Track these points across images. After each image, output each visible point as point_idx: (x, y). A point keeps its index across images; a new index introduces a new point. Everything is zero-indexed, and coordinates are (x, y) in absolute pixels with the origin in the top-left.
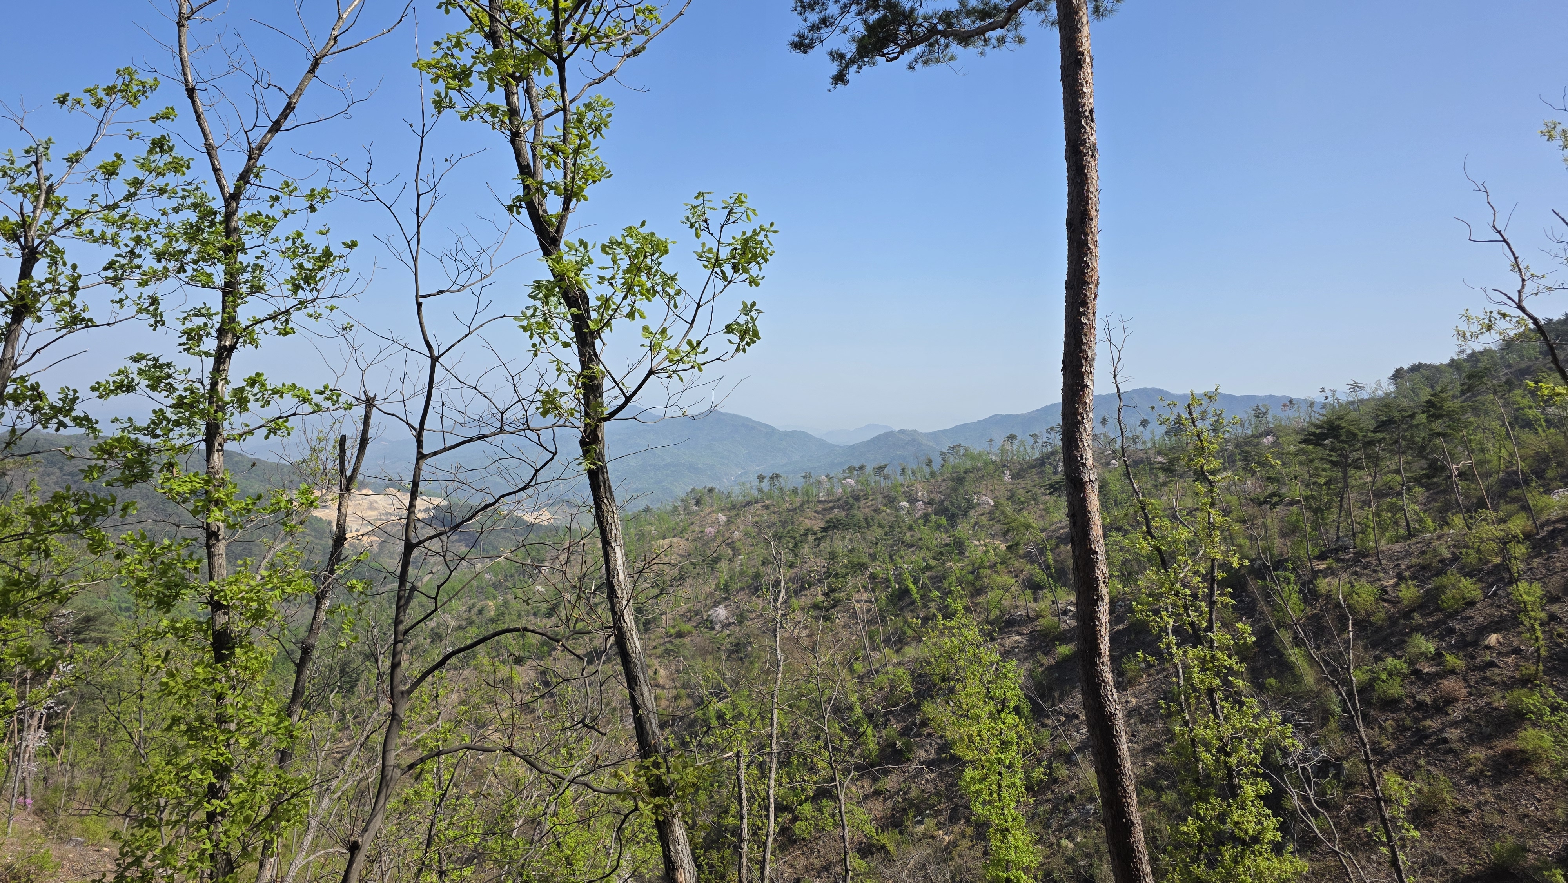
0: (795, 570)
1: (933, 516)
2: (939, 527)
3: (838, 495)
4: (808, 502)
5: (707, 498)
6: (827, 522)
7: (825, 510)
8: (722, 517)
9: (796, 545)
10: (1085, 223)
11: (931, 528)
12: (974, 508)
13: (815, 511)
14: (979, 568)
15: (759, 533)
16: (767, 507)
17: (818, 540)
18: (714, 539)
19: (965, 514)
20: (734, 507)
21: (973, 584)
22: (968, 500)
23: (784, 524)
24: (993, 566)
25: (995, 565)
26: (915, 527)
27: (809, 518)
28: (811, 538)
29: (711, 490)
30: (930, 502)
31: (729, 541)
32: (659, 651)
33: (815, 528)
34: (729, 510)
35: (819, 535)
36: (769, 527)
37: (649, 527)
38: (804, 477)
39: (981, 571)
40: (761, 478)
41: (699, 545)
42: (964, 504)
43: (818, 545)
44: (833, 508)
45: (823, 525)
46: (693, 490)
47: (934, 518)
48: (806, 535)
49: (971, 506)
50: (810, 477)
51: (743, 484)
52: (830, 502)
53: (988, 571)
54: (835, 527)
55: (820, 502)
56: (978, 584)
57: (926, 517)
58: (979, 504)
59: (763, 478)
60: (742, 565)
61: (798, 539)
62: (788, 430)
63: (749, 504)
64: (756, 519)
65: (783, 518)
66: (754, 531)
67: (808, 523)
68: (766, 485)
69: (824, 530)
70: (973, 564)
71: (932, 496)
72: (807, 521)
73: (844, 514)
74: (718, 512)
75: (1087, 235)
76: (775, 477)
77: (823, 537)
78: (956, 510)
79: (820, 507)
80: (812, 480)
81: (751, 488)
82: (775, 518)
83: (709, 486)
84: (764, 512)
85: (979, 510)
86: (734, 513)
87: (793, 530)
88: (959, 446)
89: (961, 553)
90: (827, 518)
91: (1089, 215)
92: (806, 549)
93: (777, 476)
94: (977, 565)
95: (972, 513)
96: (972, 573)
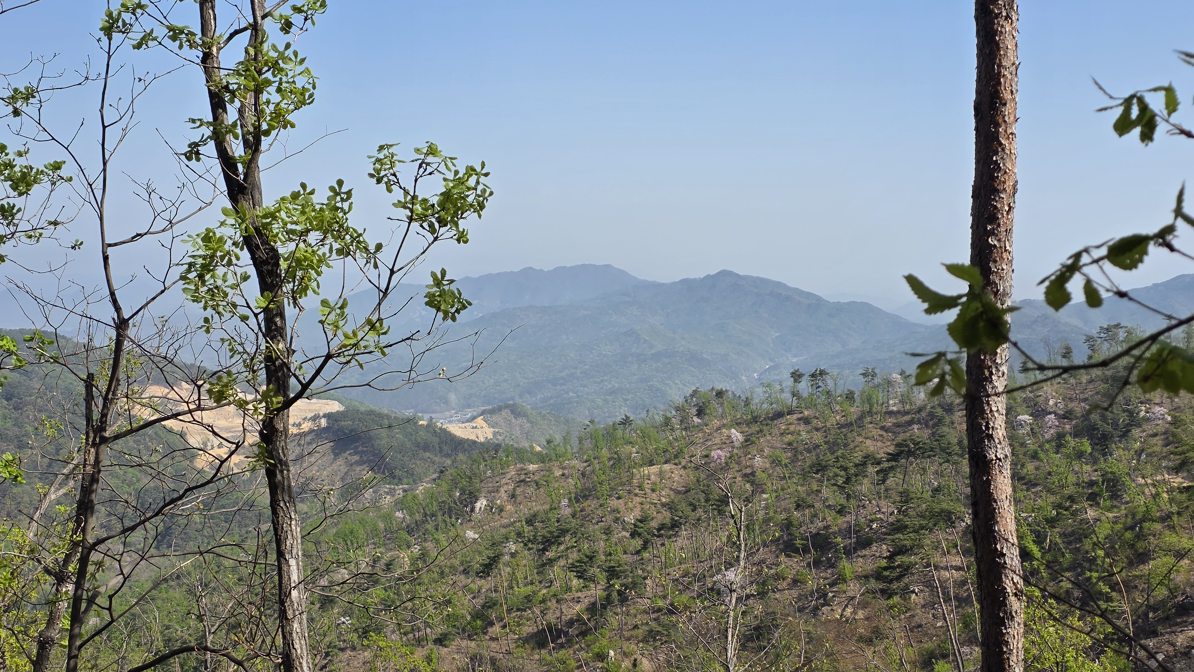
0: (848, 518)
1: (1068, 438)
2: (1080, 455)
3: (919, 403)
4: (870, 413)
5: (714, 404)
6: (898, 445)
7: (897, 425)
8: (736, 435)
9: (848, 481)
10: (996, 109)
11: (1068, 456)
12: (1139, 425)
13: (882, 428)
14: (1143, 520)
15: (794, 460)
16: (806, 421)
17: (884, 474)
18: (725, 468)
19: (1125, 434)
20: (755, 420)
21: (1132, 546)
22: (1131, 413)
23: (832, 447)
24: (1166, 518)
25: (1169, 516)
26: (1042, 455)
27: (872, 438)
28: (872, 470)
29: (720, 394)
30: (1067, 416)
31: (748, 471)
32: (640, 632)
33: (881, 455)
34: (748, 424)
35: (885, 465)
36: (809, 451)
37: (628, 448)
38: (865, 375)
39: (1146, 525)
40: (797, 376)
41: (703, 476)
42: (1123, 419)
43: (884, 481)
44: (910, 423)
45: (891, 449)
46: (695, 393)
47: (1071, 442)
48: (864, 464)
49: (1134, 421)
50: (874, 375)
51: (769, 386)
52: (907, 413)
53: (1158, 526)
54: (910, 453)
55: (891, 413)
56: (1141, 546)
57: (1059, 440)
58: (1147, 420)
59: (801, 376)
60: (767, 507)
61: (852, 471)
62: (844, 300)
63: (779, 415)
64: (789, 438)
65: (830, 438)
66: (785, 457)
67: (870, 446)
68: (804, 387)
69: (893, 457)
70: (1134, 515)
71: (1071, 405)
72: (868, 443)
73: (927, 432)
74: (731, 426)
75: (997, 125)
76: (818, 375)
77: (892, 468)
78: (1109, 428)
79: (889, 422)
80: (876, 381)
81: (782, 391)
82: (818, 438)
83: (719, 387)
84: (802, 427)
85: (1149, 428)
86: (755, 428)
87: (843, 457)
88: (1118, 326)
89: (1115, 496)
90: (900, 439)
91: (1001, 99)
92: (865, 486)
93: (822, 373)
94: (1139, 516)
95: (1136, 432)
96: (1132, 528)
